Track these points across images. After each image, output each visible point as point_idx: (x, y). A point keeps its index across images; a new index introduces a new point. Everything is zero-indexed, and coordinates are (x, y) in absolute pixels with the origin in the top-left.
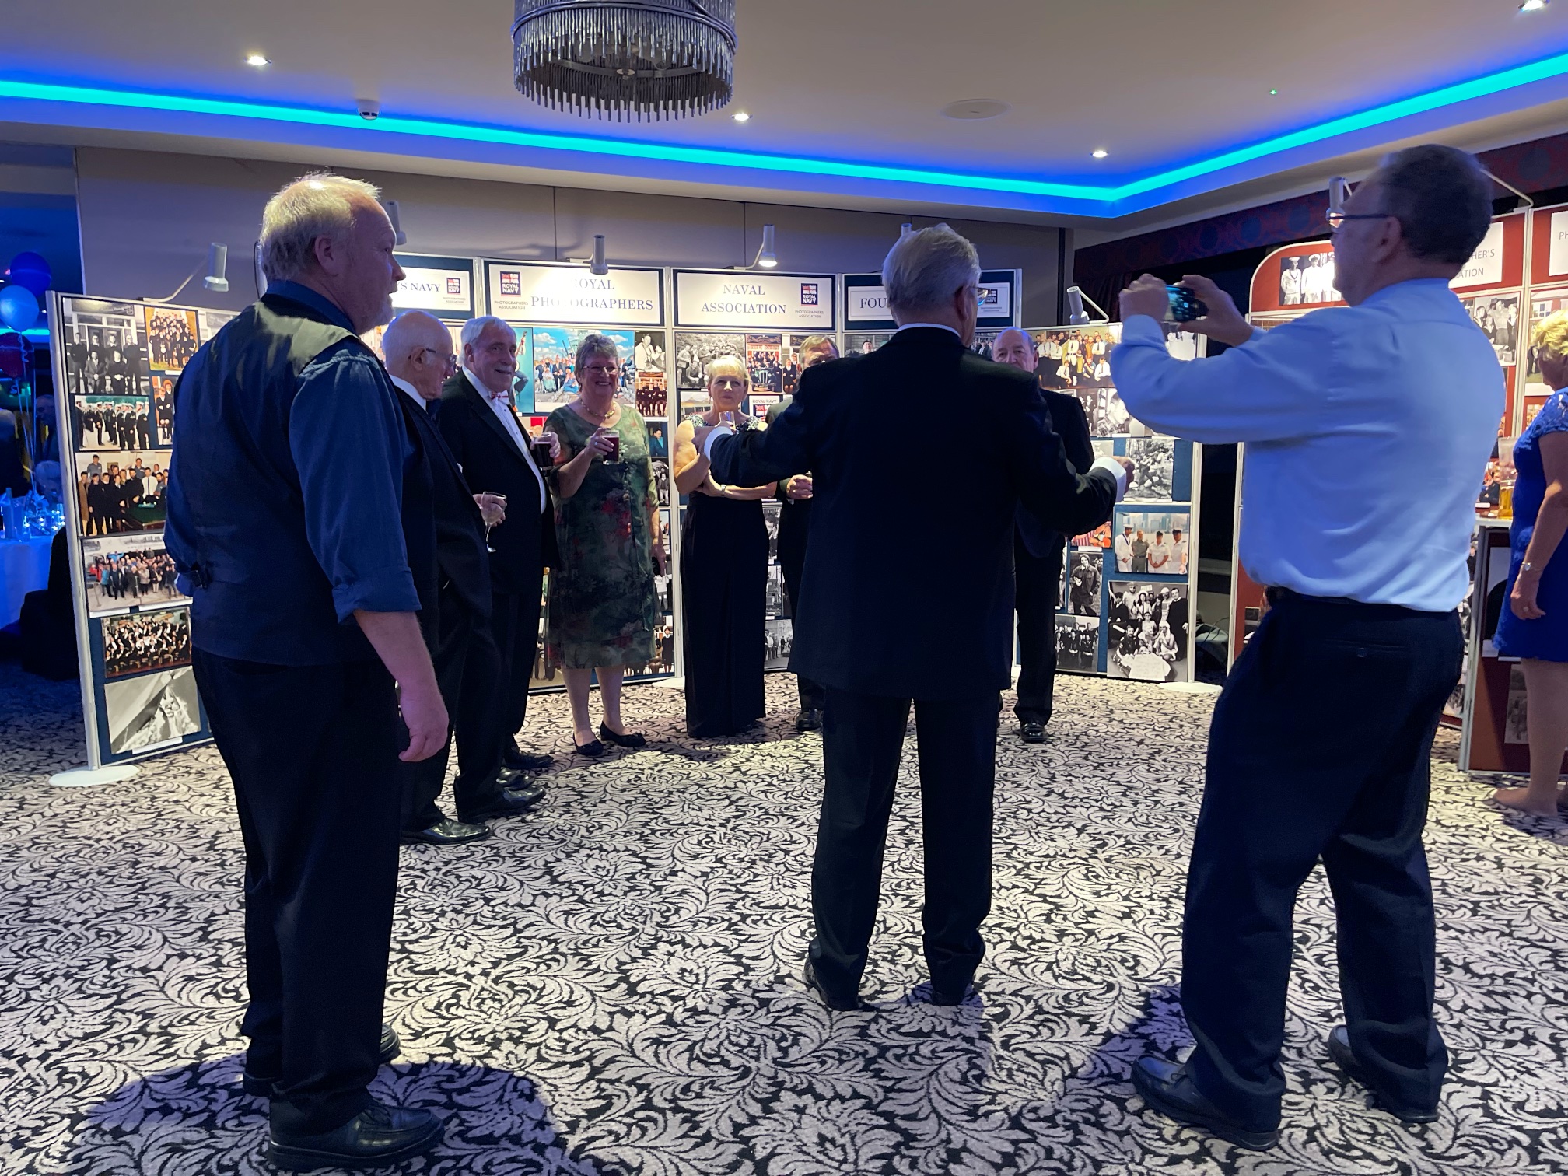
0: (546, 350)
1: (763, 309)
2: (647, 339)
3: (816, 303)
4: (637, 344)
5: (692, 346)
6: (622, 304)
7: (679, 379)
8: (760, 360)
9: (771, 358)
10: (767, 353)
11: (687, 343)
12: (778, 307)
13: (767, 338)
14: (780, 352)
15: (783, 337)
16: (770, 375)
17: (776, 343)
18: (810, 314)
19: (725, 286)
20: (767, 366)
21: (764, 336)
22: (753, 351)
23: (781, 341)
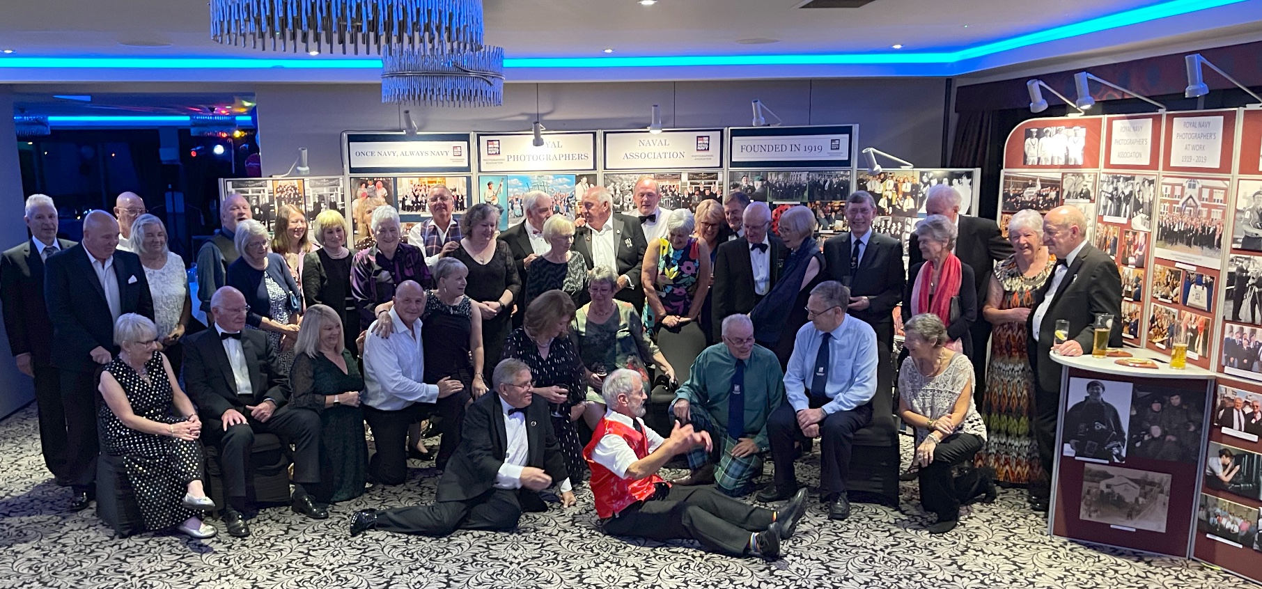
0: (516, 190)
1: (668, 156)
2: (585, 179)
3: (708, 149)
4: (577, 183)
5: (615, 183)
6: (567, 157)
9: (673, 190)
10: (670, 186)
11: (612, 181)
12: (679, 154)
13: (670, 175)
14: (680, 185)
15: (682, 175)
16: (672, 202)
17: (677, 179)
18: (703, 158)
19: (640, 141)
20: (670, 195)
21: (668, 174)
23: (681, 178)
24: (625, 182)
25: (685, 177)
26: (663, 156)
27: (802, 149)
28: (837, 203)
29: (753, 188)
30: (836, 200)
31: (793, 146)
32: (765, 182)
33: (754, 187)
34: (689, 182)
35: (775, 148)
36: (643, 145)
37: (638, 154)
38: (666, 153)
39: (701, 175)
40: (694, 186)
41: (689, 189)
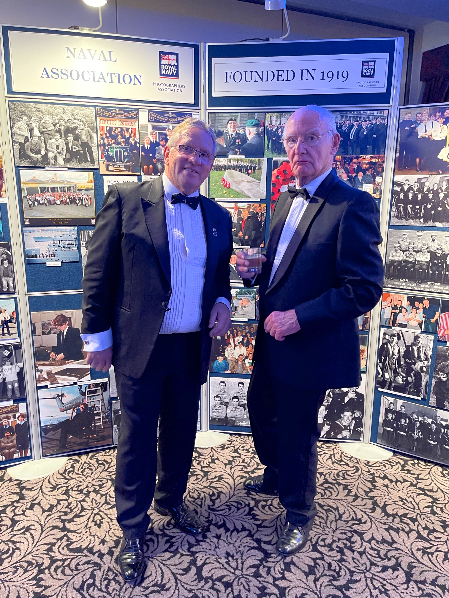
1: (115, 79)
3: (177, 75)
5: (30, 118)
7: (17, 155)
8: (114, 137)
9: (127, 135)
10: (122, 129)
11: (23, 114)
12: (133, 77)
13: (121, 112)
14: (137, 129)
15: (140, 112)
16: (126, 154)
17: (132, 118)
18: (170, 87)
19: (68, 49)
20: (122, 143)
21: (117, 110)
22: (105, 125)
23: (138, 117)
24: (47, 117)
25: (144, 116)
26: (108, 79)
27: (318, 75)
28: (366, 159)
29: (244, 139)
30: (366, 154)
31: (305, 72)
32: (261, 129)
33: (245, 136)
34: (150, 126)
35: (277, 76)
36: (74, 56)
37: (67, 70)
38: (113, 75)
39: (167, 115)
40: (158, 132)
41: (150, 136)
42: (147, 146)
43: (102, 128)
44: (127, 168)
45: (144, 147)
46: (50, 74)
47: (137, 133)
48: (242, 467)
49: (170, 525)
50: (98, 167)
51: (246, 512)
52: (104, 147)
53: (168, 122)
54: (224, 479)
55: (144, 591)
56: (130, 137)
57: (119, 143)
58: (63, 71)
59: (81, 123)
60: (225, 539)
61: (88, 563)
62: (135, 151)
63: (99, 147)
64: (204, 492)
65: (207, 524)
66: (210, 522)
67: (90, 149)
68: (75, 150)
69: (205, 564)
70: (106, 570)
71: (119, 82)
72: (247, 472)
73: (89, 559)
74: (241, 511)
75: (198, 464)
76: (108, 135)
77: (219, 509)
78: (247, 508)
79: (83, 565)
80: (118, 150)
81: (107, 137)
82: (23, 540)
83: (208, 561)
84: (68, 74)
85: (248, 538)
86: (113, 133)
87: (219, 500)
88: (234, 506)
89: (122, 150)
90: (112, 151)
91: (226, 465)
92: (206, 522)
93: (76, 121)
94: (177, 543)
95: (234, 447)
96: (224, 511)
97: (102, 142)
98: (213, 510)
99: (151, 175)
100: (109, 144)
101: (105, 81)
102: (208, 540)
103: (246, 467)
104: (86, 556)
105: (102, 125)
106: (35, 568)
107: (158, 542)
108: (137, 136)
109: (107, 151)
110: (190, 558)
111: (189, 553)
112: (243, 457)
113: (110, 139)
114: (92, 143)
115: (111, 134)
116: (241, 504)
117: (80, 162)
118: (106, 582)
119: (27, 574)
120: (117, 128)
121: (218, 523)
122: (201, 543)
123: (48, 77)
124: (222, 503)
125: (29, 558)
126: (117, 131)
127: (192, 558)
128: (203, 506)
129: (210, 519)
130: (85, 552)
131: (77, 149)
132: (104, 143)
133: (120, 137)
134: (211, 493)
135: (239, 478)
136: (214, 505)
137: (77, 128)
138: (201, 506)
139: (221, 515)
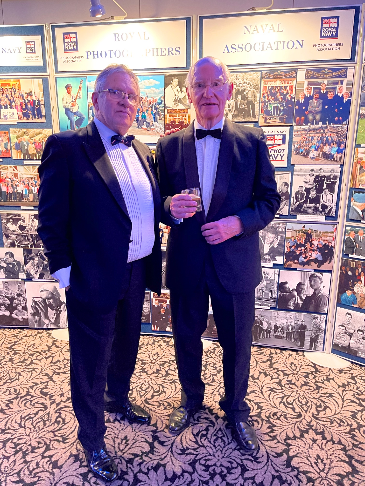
1: (280, 46)
2: (176, 81)
3: (336, 35)
6: (155, 52)
8: (274, 95)
9: (285, 92)
10: (281, 87)
12: (296, 43)
13: (282, 73)
14: (294, 86)
15: (298, 72)
16: (282, 108)
17: (291, 77)
18: (328, 47)
19: (245, 27)
20: (280, 99)
21: (279, 72)
22: (267, 86)
23: (297, 76)
25: (301, 75)
26: (274, 47)
34: (306, 82)
36: (249, 32)
37: (243, 45)
38: (279, 43)
39: (323, 71)
40: (313, 87)
41: (305, 92)
42: (301, 101)
43: (264, 88)
44: (281, 120)
45: (298, 101)
46: (230, 49)
47: (294, 89)
48: (354, 393)
49: (275, 416)
50: (258, 121)
51: (346, 431)
52: (265, 104)
53: (324, 77)
54: (334, 398)
55: (241, 456)
56: (287, 93)
57: (277, 100)
58: (240, 46)
59: (249, 85)
60: (320, 445)
61: (207, 419)
62: (291, 106)
63: (261, 104)
64: (312, 402)
65: (307, 427)
66: (311, 427)
67: (253, 106)
68: (241, 108)
69: (296, 456)
70: (218, 429)
71: (283, 48)
72: (359, 399)
73: (208, 416)
74: (342, 428)
75: (313, 378)
76: (269, 93)
77: (322, 419)
78: (348, 428)
79: (203, 419)
80: (276, 105)
81: (268, 95)
82: (169, 387)
83: (299, 455)
84: (244, 47)
85: (342, 452)
86: (273, 91)
87: (324, 412)
88: (337, 422)
89: (279, 105)
90: (271, 107)
91: (339, 386)
92: (306, 425)
93: (245, 85)
94: (277, 432)
95: (352, 374)
96: (326, 423)
97: (263, 99)
98: (316, 418)
99: (302, 125)
100: (269, 101)
101: (272, 49)
102: (304, 439)
103: (358, 394)
104: (207, 413)
105: (265, 86)
106: (172, 409)
107: (262, 425)
108: (294, 92)
109: (267, 106)
110: (284, 447)
111: (285, 443)
112: (358, 385)
113: (270, 97)
114: (255, 101)
115: (272, 93)
116: (343, 422)
117: (244, 117)
118: (215, 437)
119: (165, 411)
120: (276, 87)
121: (317, 430)
122: (297, 440)
123: (229, 52)
124: (326, 416)
125: (169, 401)
126: (276, 90)
127: (286, 447)
128: (308, 412)
129: (311, 424)
130: (207, 411)
131: (244, 106)
132: (265, 100)
133: (278, 94)
134: (318, 404)
135: (349, 401)
136: (318, 415)
137: (245, 89)
138: (306, 411)
139: (323, 425)
